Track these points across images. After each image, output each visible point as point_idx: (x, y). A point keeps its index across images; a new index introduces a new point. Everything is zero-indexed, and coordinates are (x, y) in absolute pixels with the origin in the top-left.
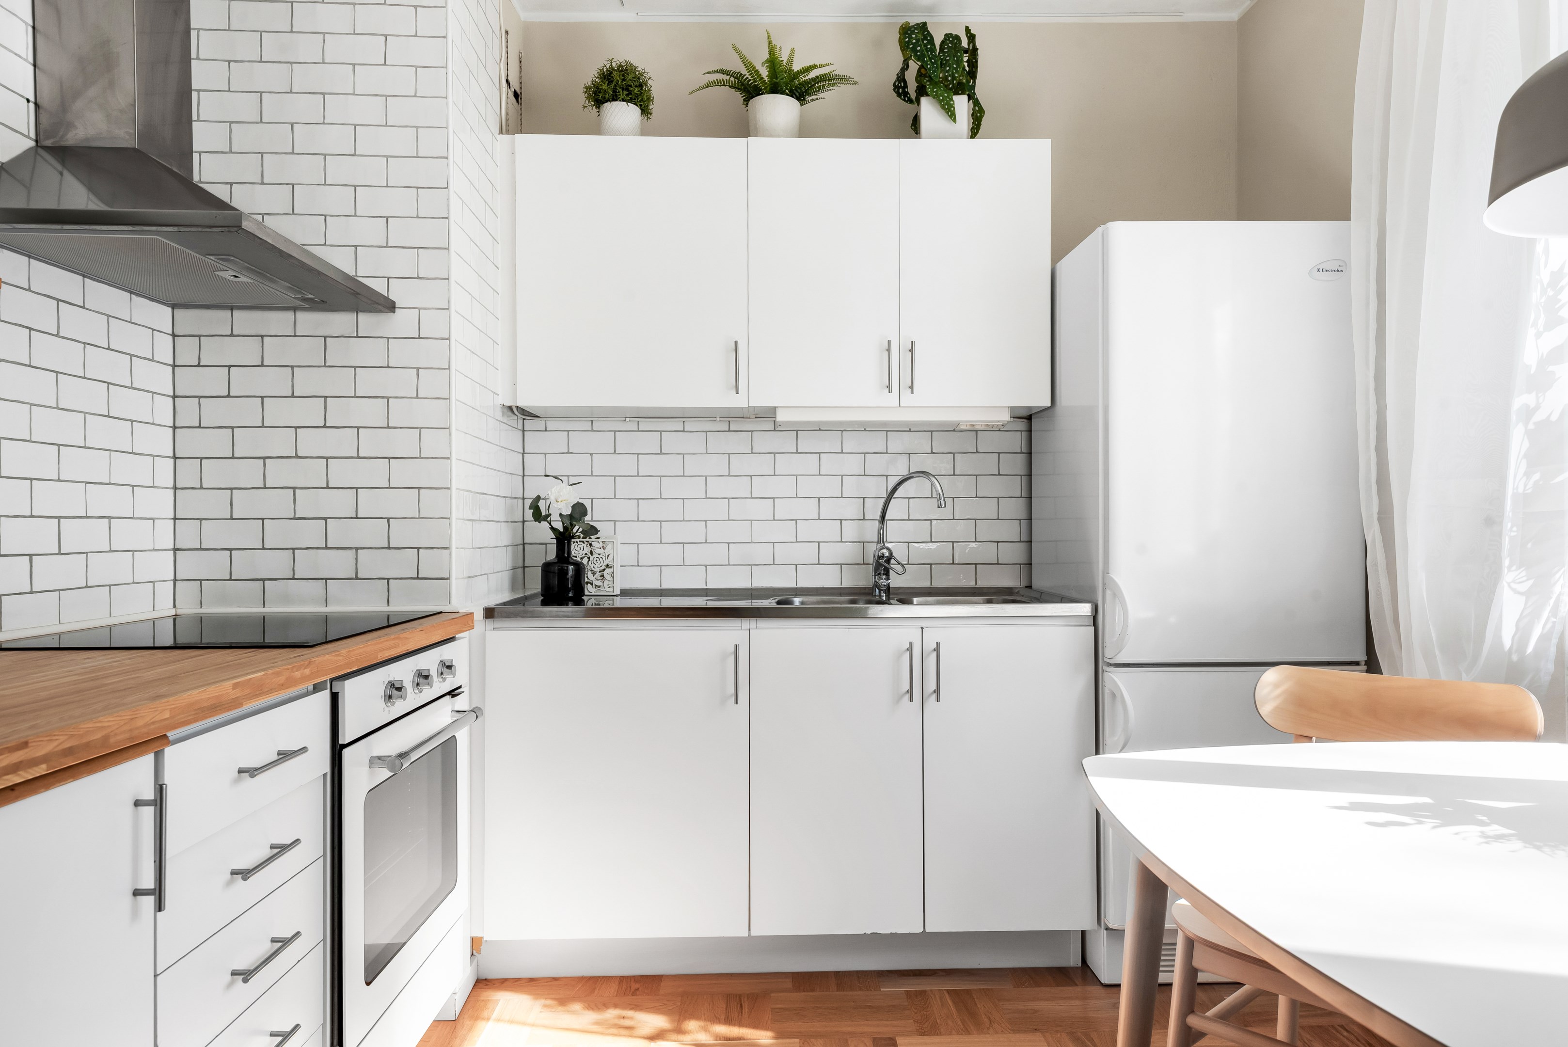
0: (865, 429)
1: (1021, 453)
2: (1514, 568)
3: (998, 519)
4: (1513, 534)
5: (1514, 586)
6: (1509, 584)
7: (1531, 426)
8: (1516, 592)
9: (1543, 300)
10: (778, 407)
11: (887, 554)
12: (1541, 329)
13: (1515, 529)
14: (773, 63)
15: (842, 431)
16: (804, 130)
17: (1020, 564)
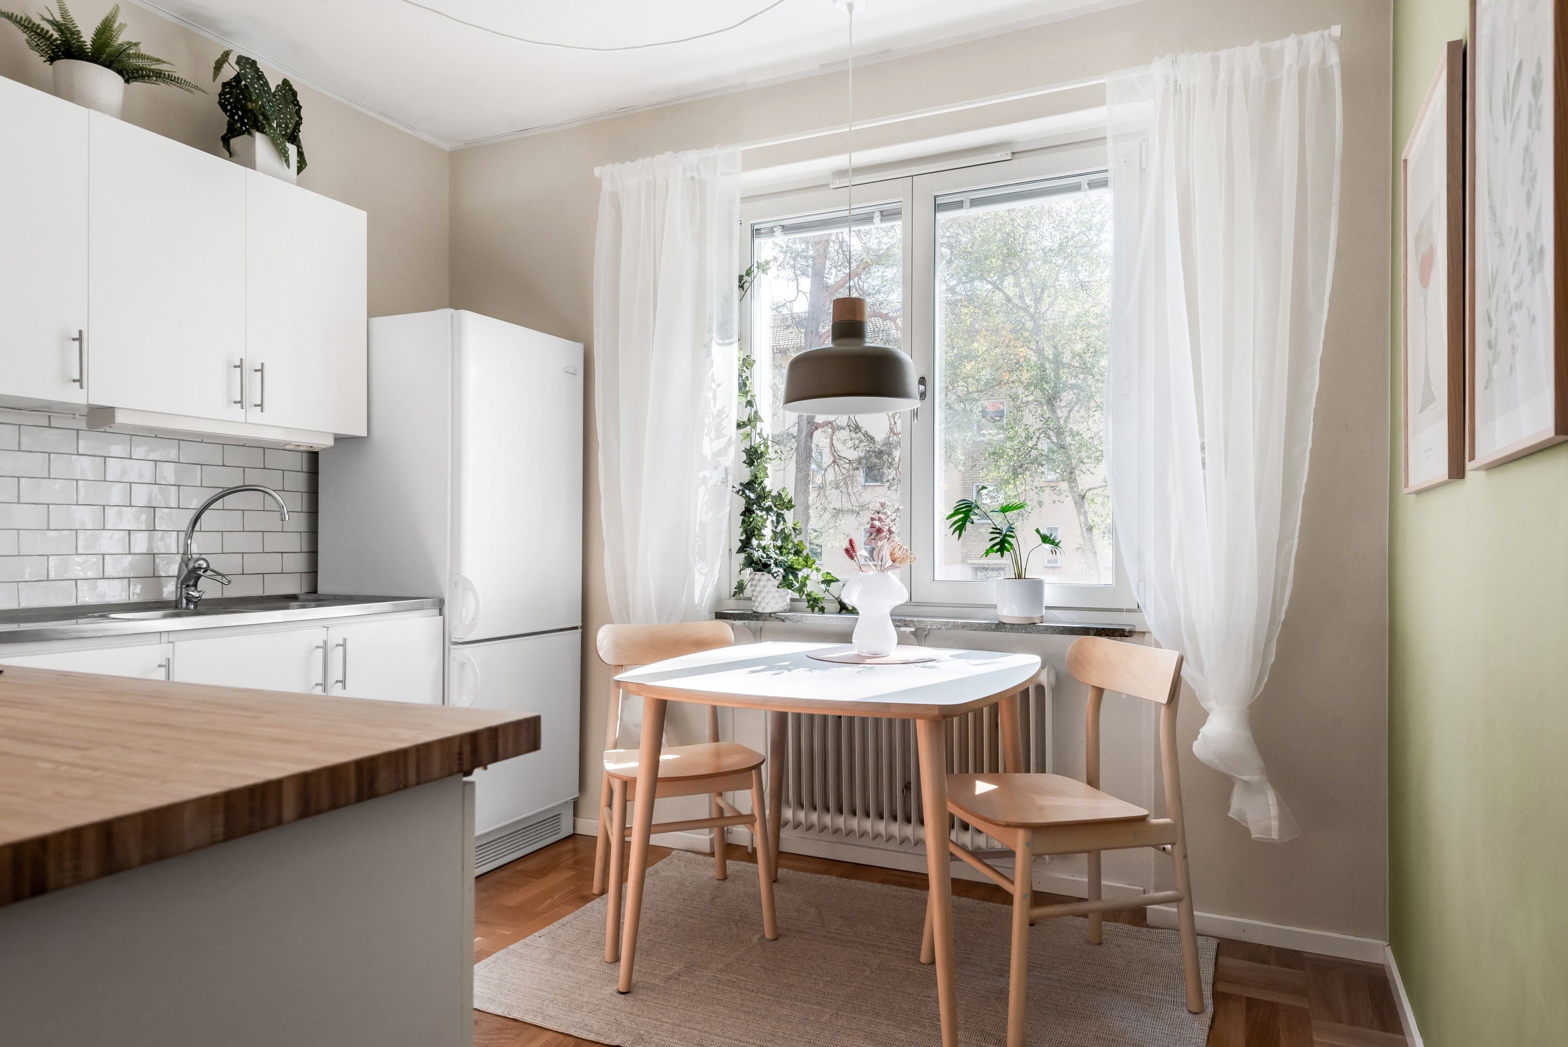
0: (156, 435)
1: (302, 472)
2: (701, 561)
3: (283, 531)
4: (700, 544)
5: (700, 570)
6: (698, 570)
7: (709, 487)
8: (701, 574)
9: (714, 423)
10: (117, 408)
11: (205, 565)
12: (713, 438)
13: (701, 541)
14: (105, 31)
15: (131, 435)
16: (127, 115)
17: (301, 573)
